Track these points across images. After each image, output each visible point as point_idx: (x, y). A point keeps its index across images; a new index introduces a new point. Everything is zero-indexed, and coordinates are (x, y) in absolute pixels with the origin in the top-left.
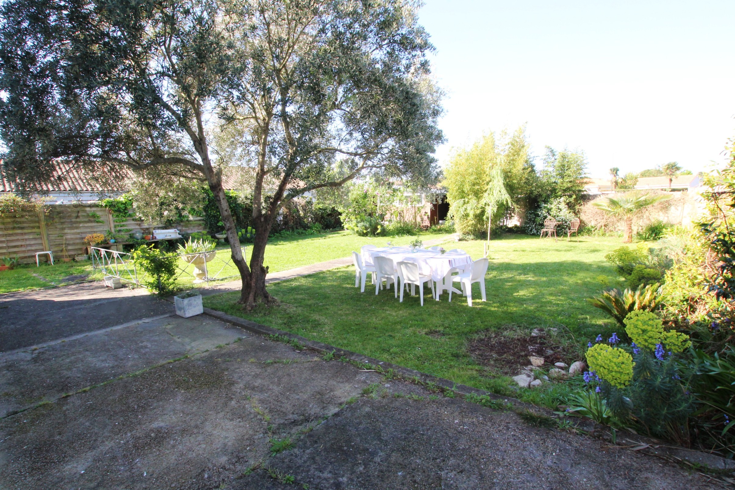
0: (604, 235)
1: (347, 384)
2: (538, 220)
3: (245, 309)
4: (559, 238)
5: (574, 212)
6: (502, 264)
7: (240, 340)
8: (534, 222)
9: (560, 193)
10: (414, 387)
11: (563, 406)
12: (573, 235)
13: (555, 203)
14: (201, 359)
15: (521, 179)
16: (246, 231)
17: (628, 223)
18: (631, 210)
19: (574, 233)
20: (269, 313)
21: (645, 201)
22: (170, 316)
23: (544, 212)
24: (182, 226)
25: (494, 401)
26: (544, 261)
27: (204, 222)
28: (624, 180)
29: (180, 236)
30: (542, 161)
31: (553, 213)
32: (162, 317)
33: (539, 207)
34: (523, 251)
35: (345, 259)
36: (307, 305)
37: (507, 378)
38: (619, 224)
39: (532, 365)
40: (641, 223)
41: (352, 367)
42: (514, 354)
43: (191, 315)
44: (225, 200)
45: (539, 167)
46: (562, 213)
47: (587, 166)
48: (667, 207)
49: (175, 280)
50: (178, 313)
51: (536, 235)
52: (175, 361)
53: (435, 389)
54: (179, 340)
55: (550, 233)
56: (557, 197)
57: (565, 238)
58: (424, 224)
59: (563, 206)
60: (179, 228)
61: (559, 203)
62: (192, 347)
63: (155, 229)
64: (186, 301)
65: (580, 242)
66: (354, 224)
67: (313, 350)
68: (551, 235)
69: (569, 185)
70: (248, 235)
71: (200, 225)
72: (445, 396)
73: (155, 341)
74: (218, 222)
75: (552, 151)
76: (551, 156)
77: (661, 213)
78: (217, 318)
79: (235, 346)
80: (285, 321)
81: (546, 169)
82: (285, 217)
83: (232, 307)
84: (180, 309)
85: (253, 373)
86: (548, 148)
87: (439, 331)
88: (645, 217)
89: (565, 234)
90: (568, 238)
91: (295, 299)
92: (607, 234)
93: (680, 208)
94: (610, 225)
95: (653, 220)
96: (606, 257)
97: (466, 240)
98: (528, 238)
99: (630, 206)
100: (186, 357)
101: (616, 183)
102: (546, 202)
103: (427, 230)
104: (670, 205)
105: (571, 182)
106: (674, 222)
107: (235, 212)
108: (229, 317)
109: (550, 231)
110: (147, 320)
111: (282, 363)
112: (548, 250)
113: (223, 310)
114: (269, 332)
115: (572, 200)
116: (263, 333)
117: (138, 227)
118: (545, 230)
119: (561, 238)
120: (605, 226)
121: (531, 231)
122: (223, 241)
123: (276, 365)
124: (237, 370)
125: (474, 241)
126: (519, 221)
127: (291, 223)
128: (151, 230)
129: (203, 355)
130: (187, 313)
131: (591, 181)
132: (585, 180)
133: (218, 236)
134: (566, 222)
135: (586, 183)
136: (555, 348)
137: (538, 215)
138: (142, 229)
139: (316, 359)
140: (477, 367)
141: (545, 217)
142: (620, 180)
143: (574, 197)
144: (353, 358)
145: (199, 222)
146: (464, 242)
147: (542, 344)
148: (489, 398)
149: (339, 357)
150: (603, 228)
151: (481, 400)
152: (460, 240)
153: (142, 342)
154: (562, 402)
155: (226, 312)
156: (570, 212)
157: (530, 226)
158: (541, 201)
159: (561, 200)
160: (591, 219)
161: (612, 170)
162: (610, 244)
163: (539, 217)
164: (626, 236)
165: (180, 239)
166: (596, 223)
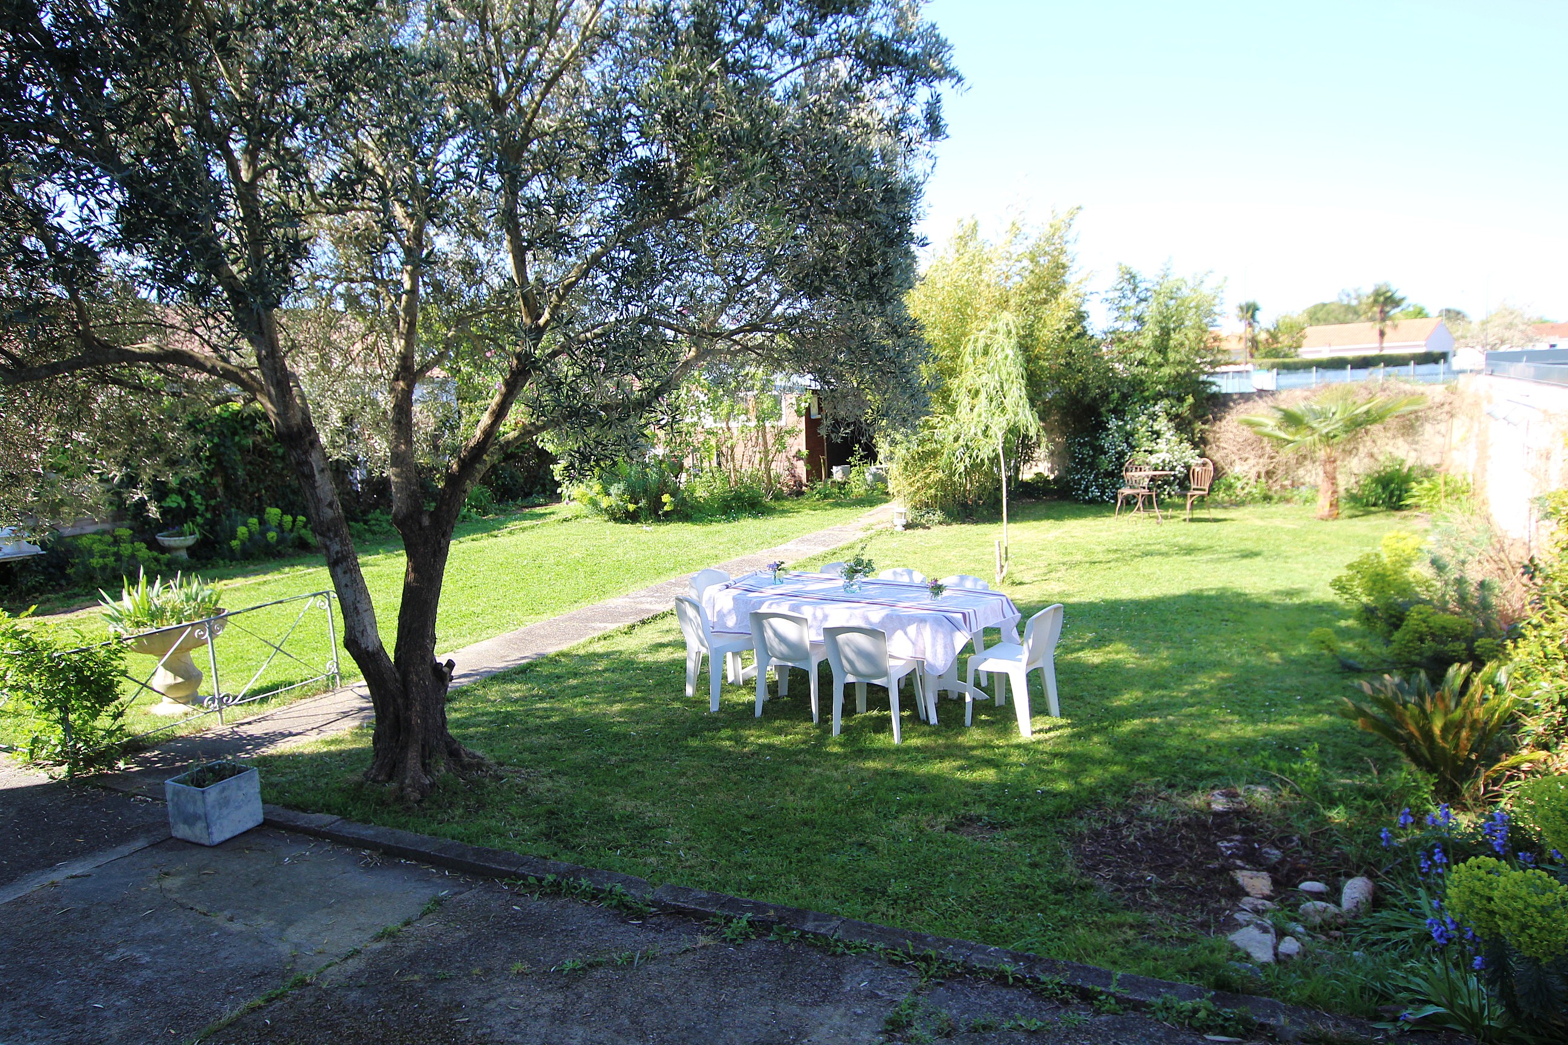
0: (1267, 498)
1: (829, 1009)
2: (1105, 463)
3: (400, 798)
4: (1164, 514)
5: (1192, 441)
7: (439, 902)
8: (1092, 466)
9: (1153, 390)
10: (1008, 995)
11: (1389, 1006)
12: (1199, 503)
13: (1143, 417)
14: (352, 982)
16: (265, 525)
17: (1329, 468)
18: (1334, 437)
19: (1200, 498)
20: (481, 805)
21: (1368, 413)
22: (153, 845)
23: (1116, 441)
25: (1227, 1011)
28: (1274, 336)
31: (1141, 442)
32: (125, 849)
33: (1101, 427)
35: (615, 601)
36: (576, 767)
37: (1212, 940)
39: (1247, 894)
40: (1353, 465)
41: (816, 956)
42: (1195, 867)
43: (228, 835)
44: (328, 474)
46: (1162, 444)
48: (1412, 427)
49: (116, 716)
50: (181, 831)
52: (270, 1001)
53: (1068, 995)
54: (236, 926)
55: (1139, 501)
56: (1146, 401)
58: (791, 478)
59: (1162, 424)
61: (1153, 417)
62: (297, 946)
64: (213, 792)
67: (681, 913)
68: (1145, 506)
69: (1180, 370)
70: (272, 535)
72: (1098, 1012)
73: (157, 939)
75: (1131, 278)
76: (1128, 293)
77: (1400, 441)
78: (318, 835)
79: (430, 925)
80: (542, 826)
81: (1118, 324)
83: (356, 793)
84: (190, 820)
85: (545, 1009)
86: (1122, 269)
87: (979, 818)
88: (1363, 450)
89: (1180, 502)
90: (1186, 514)
91: (532, 750)
92: (1276, 497)
94: (1280, 472)
95: (1382, 460)
96: (1333, 584)
97: (924, 527)
100: (302, 984)
101: (1254, 342)
102: (1118, 414)
103: (800, 493)
104: (1419, 421)
105: (1183, 362)
107: (220, 463)
108: (368, 832)
109: (1140, 495)
110: (78, 868)
111: (611, 963)
113: (328, 809)
114: (523, 870)
115: (1184, 409)
116: (502, 875)
118: (1126, 491)
119: (1169, 513)
120: (1268, 474)
121: (1086, 491)
123: (598, 974)
124: (492, 1005)
125: (945, 527)
126: (1050, 465)
129: (352, 965)
130: (214, 829)
133: (166, 540)
134: (1173, 468)
136: (1281, 840)
137: (1101, 450)
139: (702, 940)
140: (1130, 917)
141: (1123, 457)
142: (1263, 336)
143: (1190, 400)
144: (809, 926)
146: (920, 531)
147: (1245, 832)
148: (1211, 1006)
149: (769, 929)
150: (1263, 480)
151: (1195, 1011)
152: (908, 526)
153: (112, 949)
154: (1384, 997)
155: (343, 813)
156: (1181, 442)
157: (1082, 478)
158: (1109, 411)
159: (1157, 408)
160: (1234, 457)
161: (1241, 308)
162: (1290, 525)
163: (1105, 453)
164: (1323, 503)
165: (36, 558)
166: (1246, 468)
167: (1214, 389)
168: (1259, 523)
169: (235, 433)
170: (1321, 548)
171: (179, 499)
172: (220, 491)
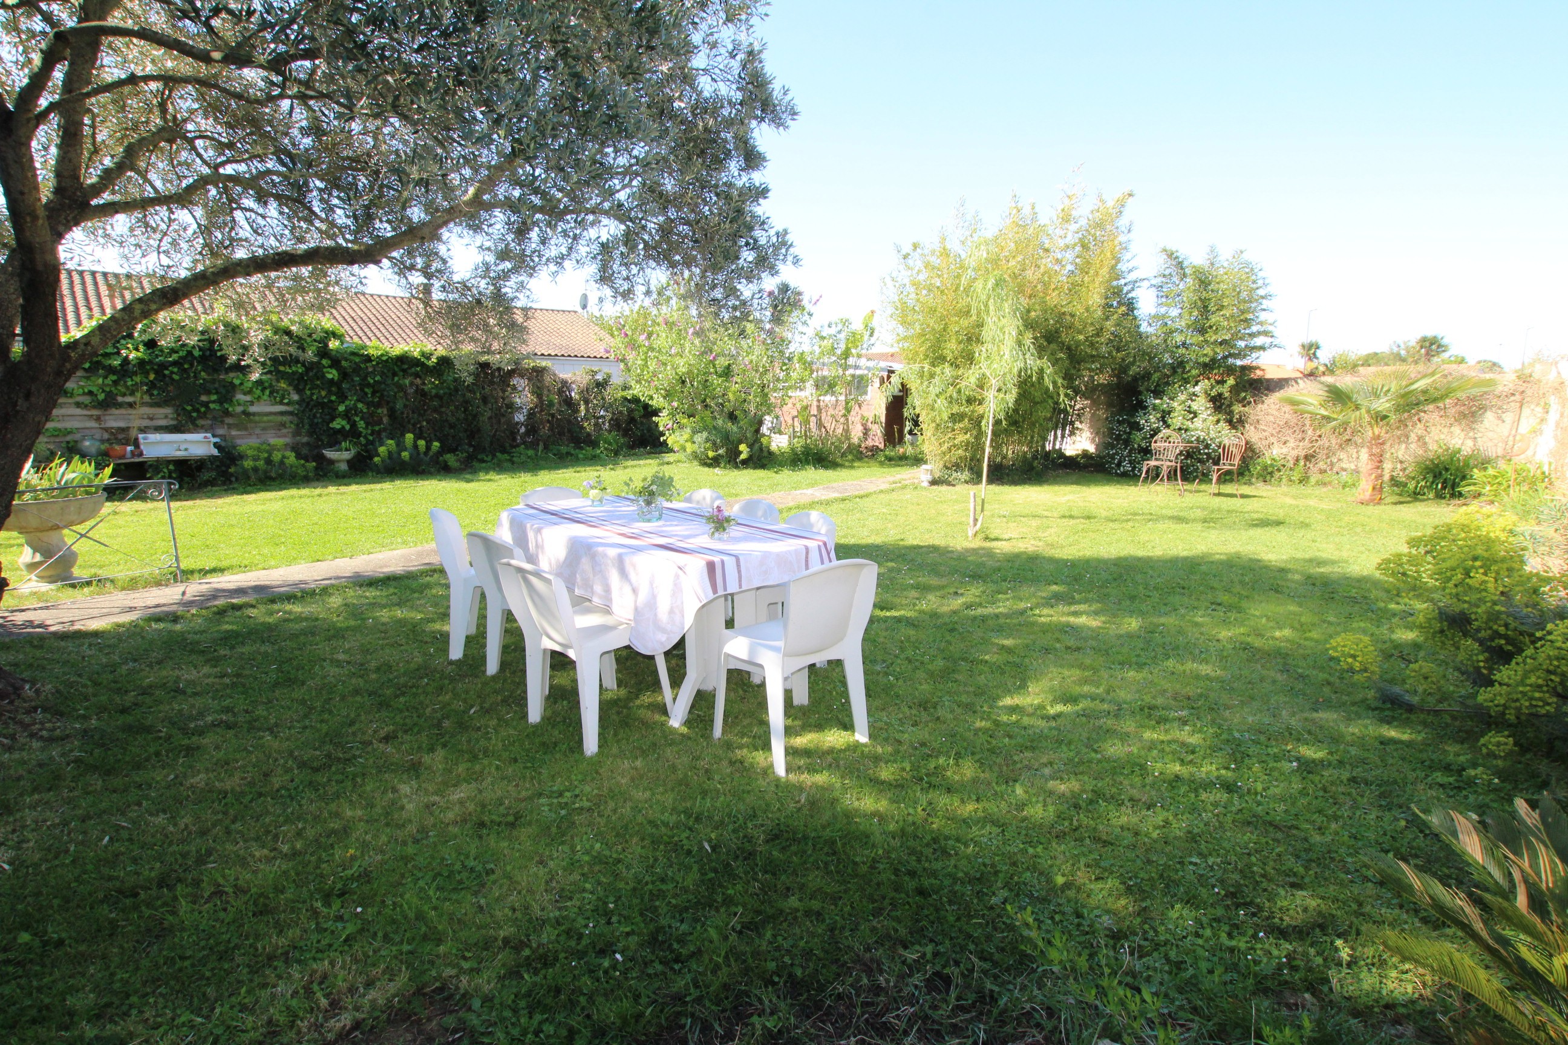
0: (1304, 480)
2: (1137, 437)
4: (1188, 487)
5: (1230, 422)
6: (1013, 559)
8: (1127, 442)
9: (1194, 372)
12: (1226, 477)
13: (1182, 397)
15: (1099, 333)
16: (401, 446)
17: (1375, 450)
18: (1385, 417)
19: (1228, 473)
21: (1424, 392)
23: (1152, 419)
24: (230, 426)
26: (1140, 553)
27: (296, 420)
29: (215, 452)
30: (1153, 292)
31: (1176, 420)
33: (1141, 406)
34: (1089, 518)
38: (1342, 455)
40: (1401, 452)
45: (1147, 304)
46: (1198, 423)
47: (1265, 303)
48: (1473, 414)
51: (1130, 477)
55: (1164, 472)
56: (1186, 381)
57: (1203, 487)
58: (870, 443)
59: (1201, 404)
60: (220, 431)
61: (1192, 396)
63: (144, 430)
65: (1243, 496)
66: (686, 436)
68: (1169, 478)
69: (1220, 353)
70: (405, 455)
71: (283, 425)
74: (333, 419)
75: (1180, 265)
76: (1176, 279)
77: (1457, 430)
81: (1163, 311)
82: (531, 415)
86: (1171, 255)
88: (1413, 437)
89: (1205, 478)
90: (1213, 488)
92: (1313, 480)
93: (1509, 417)
94: (1321, 455)
95: (1433, 447)
97: (949, 484)
98: (1109, 481)
99: (1383, 405)
102: (1158, 393)
103: (872, 456)
104: (1483, 408)
105: (1223, 343)
106: (1492, 453)
109: (1165, 466)
112: (1153, 518)
115: (1225, 390)
117: (93, 424)
118: (1153, 463)
119: (1194, 486)
120: (1307, 458)
121: (1119, 465)
122: (343, 467)
125: (969, 486)
126: (1093, 441)
127: (545, 430)
128: (133, 433)
131: (1276, 342)
132: (1259, 341)
133: (330, 454)
134: (1207, 446)
135: (1262, 348)
137: (1137, 427)
138: (106, 430)
141: (1156, 431)
142: (1321, 369)
143: (1231, 381)
145: (280, 418)
146: (943, 488)
150: (1302, 463)
152: (934, 482)
156: (1218, 421)
157: (1117, 454)
158: (1148, 390)
159: (1197, 388)
160: (1272, 440)
161: (1303, 346)
162: (1324, 506)
163: (1140, 430)
164: (1365, 488)
165: (212, 458)
166: (1285, 450)
167: (1259, 373)
168: (1289, 501)
169: (395, 374)
170: (1359, 530)
171: (344, 423)
172: (385, 420)
